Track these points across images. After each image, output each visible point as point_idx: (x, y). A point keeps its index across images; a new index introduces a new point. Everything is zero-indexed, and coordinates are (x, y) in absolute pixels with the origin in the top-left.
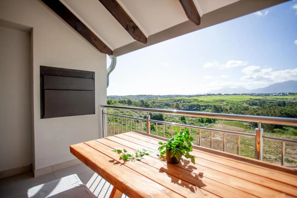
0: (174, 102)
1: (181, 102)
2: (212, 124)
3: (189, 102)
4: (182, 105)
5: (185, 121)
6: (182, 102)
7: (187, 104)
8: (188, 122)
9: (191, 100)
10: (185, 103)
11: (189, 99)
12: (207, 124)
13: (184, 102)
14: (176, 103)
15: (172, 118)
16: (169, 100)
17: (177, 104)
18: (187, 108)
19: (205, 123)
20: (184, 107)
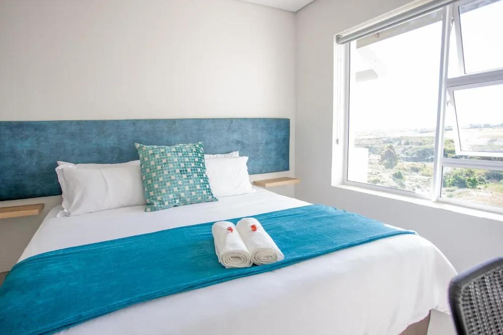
0: (385, 142)
1: (400, 144)
2: (466, 189)
3: (421, 144)
4: (401, 149)
5: (402, 181)
6: (403, 143)
7: (414, 146)
8: (410, 184)
9: (425, 139)
10: (409, 146)
11: (421, 138)
12: (452, 188)
13: (407, 143)
14: (389, 145)
15: (375, 174)
16: (374, 139)
17: (391, 147)
18: (415, 156)
19: (449, 186)
20: (407, 154)
